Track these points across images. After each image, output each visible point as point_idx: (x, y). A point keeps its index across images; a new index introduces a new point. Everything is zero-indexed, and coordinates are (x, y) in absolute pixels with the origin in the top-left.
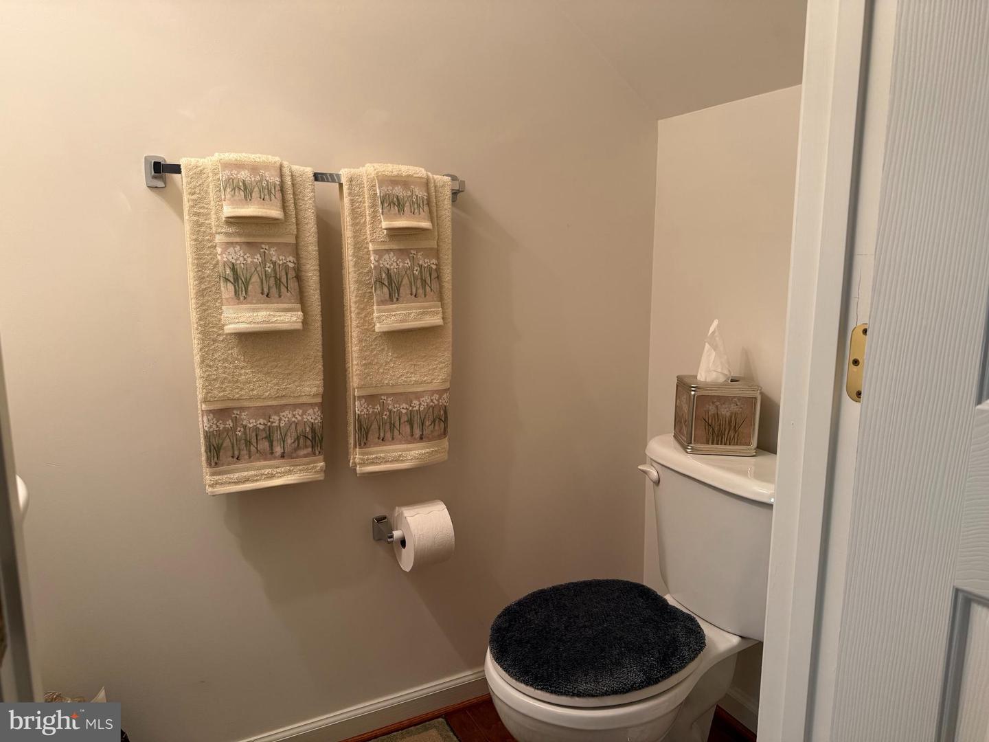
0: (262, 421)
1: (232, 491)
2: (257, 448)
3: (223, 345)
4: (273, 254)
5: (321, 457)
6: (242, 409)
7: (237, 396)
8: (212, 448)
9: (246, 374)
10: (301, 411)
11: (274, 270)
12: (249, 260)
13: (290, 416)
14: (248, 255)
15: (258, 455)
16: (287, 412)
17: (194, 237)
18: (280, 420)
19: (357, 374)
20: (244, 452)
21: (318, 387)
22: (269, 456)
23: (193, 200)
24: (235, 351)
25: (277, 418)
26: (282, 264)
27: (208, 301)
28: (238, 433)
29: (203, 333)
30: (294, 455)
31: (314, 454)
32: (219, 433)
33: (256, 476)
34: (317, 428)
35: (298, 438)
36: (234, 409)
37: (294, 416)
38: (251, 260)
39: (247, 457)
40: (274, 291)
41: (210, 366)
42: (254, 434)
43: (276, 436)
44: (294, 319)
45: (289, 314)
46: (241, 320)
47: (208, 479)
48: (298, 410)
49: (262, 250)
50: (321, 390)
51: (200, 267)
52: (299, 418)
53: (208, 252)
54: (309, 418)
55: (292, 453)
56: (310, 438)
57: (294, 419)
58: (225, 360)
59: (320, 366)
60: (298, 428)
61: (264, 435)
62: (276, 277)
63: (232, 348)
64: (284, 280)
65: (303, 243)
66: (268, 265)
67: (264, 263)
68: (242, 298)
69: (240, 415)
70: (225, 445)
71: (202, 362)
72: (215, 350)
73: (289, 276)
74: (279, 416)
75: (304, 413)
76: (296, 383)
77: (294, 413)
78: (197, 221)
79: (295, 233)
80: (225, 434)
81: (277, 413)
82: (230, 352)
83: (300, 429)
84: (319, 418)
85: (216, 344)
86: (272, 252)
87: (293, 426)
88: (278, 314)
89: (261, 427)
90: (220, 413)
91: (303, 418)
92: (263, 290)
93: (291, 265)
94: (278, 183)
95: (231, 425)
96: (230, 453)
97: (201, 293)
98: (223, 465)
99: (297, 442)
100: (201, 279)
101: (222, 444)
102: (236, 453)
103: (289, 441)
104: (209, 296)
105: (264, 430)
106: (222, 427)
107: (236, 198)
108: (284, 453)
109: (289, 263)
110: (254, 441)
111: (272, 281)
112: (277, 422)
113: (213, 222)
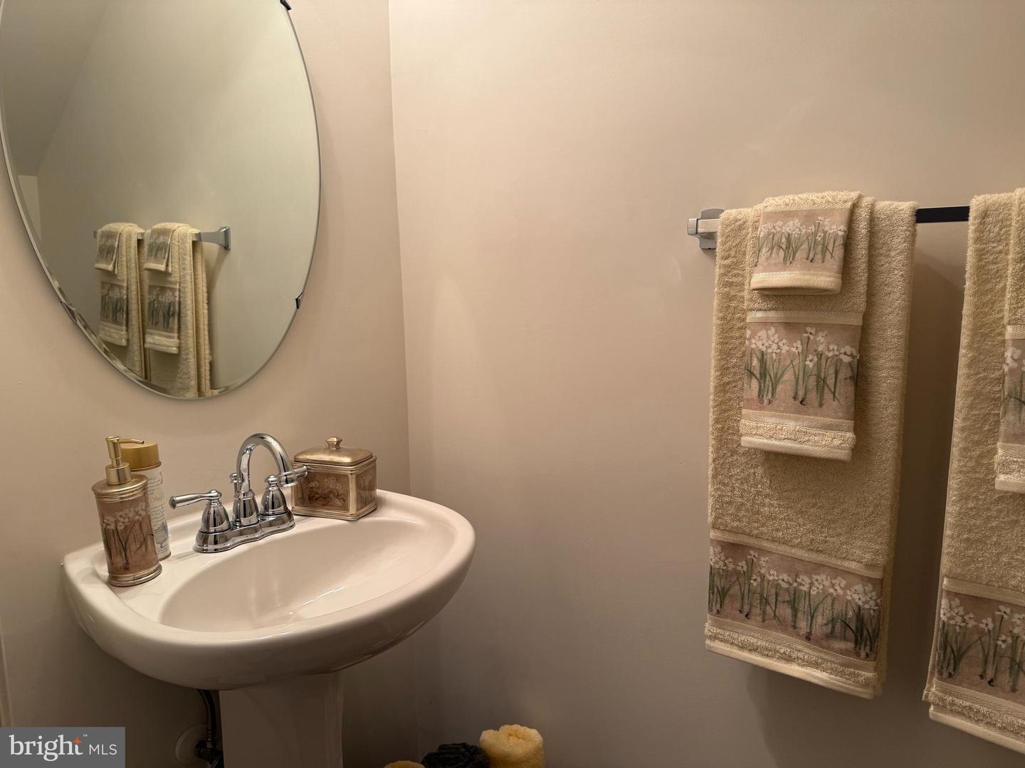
0: (785, 577)
1: (732, 655)
2: (775, 612)
3: (743, 460)
4: (822, 341)
5: (871, 664)
6: (762, 551)
7: (755, 532)
8: (716, 590)
9: (770, 506)
10: (843, 583)
11: (818, 365)
12: (785, 348)
13: (827, 583)
14: (784, 341)
15: (774, 622)
16: (824, 577)
17: (721, 315)
18: (811, 584)
19: (948, 553)
20: (757, 611)
21: (876, 553)
22: (791, 629)
23: (725, 266)
24: (760, 471)
25: (807, 580)
26: (833, 357)
27: (730, 399)
28: (752, 581)
29: (719, 440)
30: (825, 643)
31: (858, 655)
32: (726, 574)
33: (767, 649)
34: (866, 617)
35: (833, 621)
36: (751, 548)
37: (833, 585)
38: (787, 348)
39: (759, 619)
40: (813, 396)
41: (724, 485)
42: (773, 591)
43: (803, 605)
44: (837, 442)
45: (830, 434)
46: (760, 431)
47: (709, 628)
48: (839, 578)
49: (805, 335)
50: (881, 560)
51: (725, 353)
52: (840, 592)
53: (737, 334)
54: (856, 597)
55: (822, 639)
56: (854, 628)
57: (831, 590)
58: (746, 480)
59: (884, 521)
60: (836, 606)
61: (787, 598)
62: (818, 376)
63: (757, 466)
64: (831, 381)
65: (877, 325)
66: (810, 357)
67: (805, 354)
68: (766, 402)
69: (759, 559)
70: (731, 592)
71: (714, 477)
72: (732, 465)
73: (841, 376)
74: (811, 578)
75: (848, 587)
76: (842, 538)
77: (834, 581)
78: (728, 293)
79: (863, 307)
80: (736, 578)
81: (809, 573)
82: (752, 471)
83: (838, 608)
84: (872, 603)
85: (735, 457)
86: (820, 338)
87: (829, 600)
88: (813, 431)
89: (785, 585)
90: (732, 549)
91: (845, 594)
92: (796, 393)
93: (846, 359)
94: (841, 233)
95: (745, 568)
96: (738, 605)
97: (722, 388)
98: (726, 617)
99: (830, 626)
100: (723, 370)
101: (728, 590)
102: (746, 608)
103: (820, 620)
104: (733, 393)
105: (788, 590)
106: (731, 567)
107: (773, 261)
108: (810, 633)
109: (842, 357)
110: (772, 600)
111: (812, 382)
112: (807, 586)
113: (746, 294)
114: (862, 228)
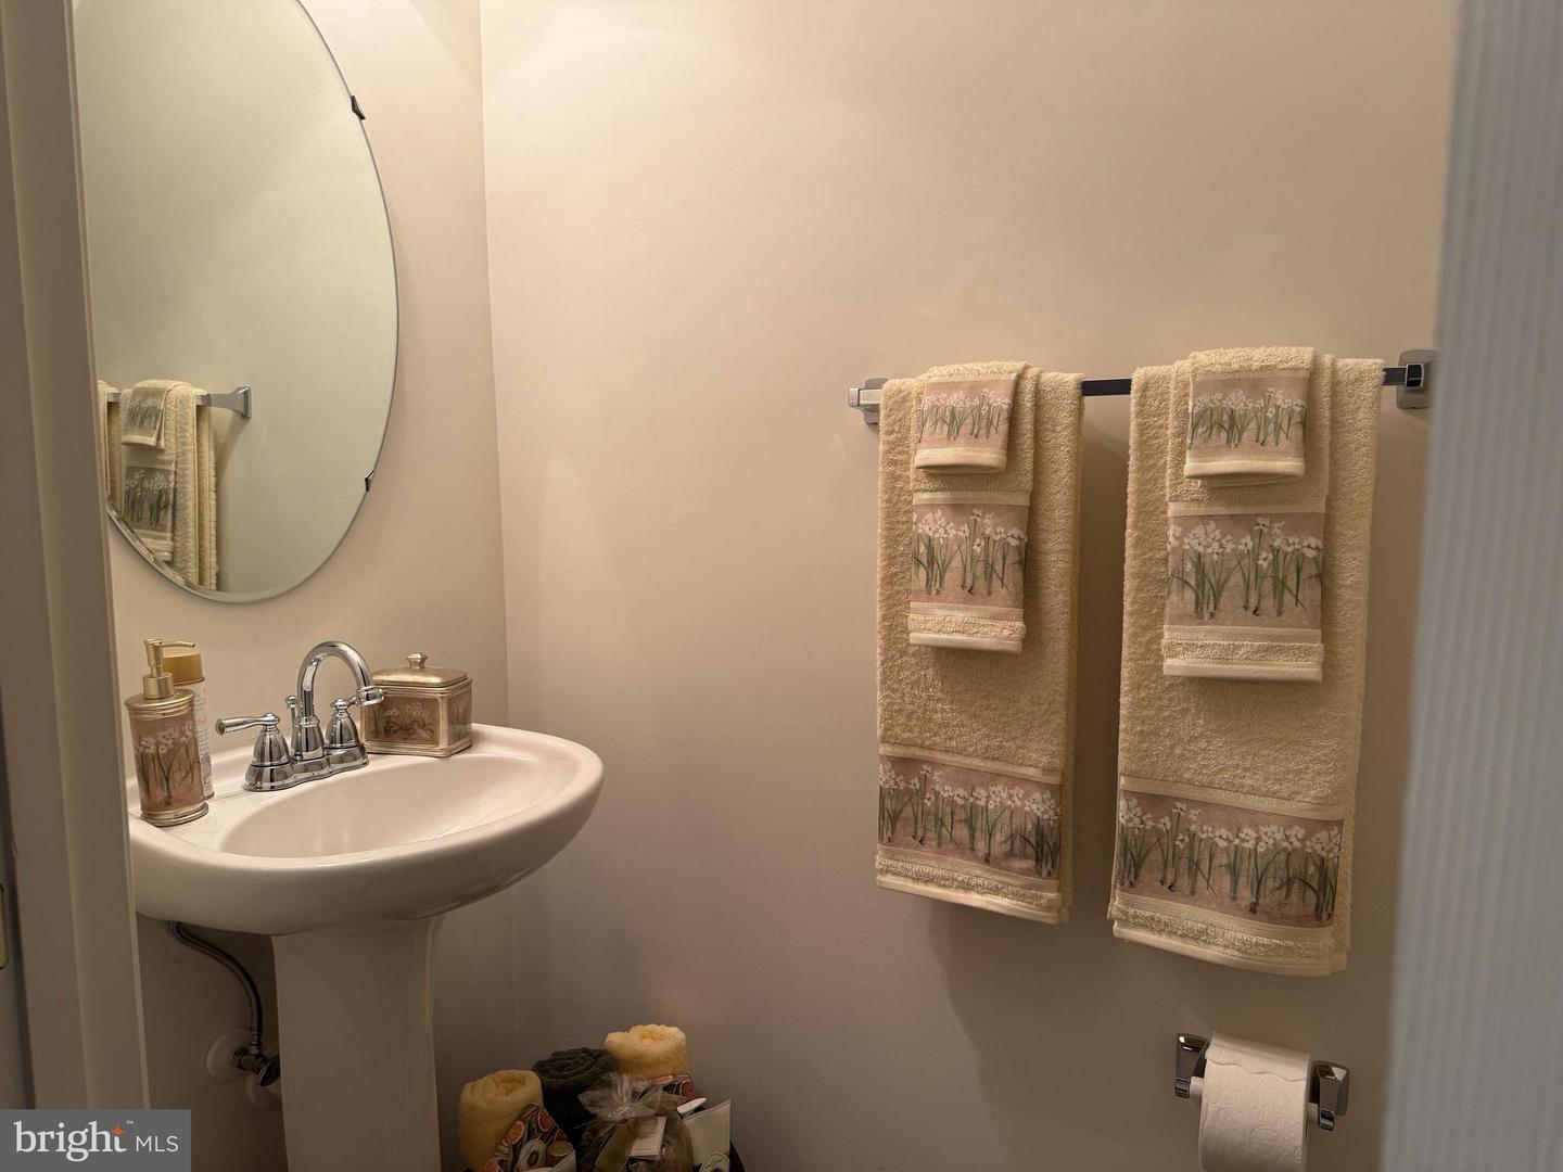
0: (961, 792)
1: (906, 890)
2: (951, 834)
3: (913, 661)
4: (989, 524)
5: (1053, 883)
6: (935, 764)
7: (927, 743)
8: (886, 815)
9: (943, 711)
10: (1022, 792)
11: (986, 549)
12: (953, 532)
13: (1004, 795)
14: (951, 524)
15: (951, 846)
16: (1000, 788)
17: (887, 496)
18: (988, 797)
19: (1123, 749)
20: (931, 834)
21: (1052, 755)
22: (968, 852)
23: (888, 442)
24: (930, 672)
25: (984, 794)
26: (1000, 540)
27: (898, 592)
28: (926, 801)
29: (887, 639)
30: (1004, 864)
31: (1039, 874)
32: (897, 794)
33: (944, 878)
34: (1045, 830)
35: (1012, 836)
36: (924, 761)
37: (1011, 796)
38: (955, 532)
39: (934, 843)
40: (981, 584)
41: (894, 691)
42: (948, 810)
43: (980, 824)
44: (1006, 633)
45: (1000, 624)
46: (929, 625)
47: (880, 860)
48: (1017, 788)
49: (972, 517)
50: (1058, 763)
51: (891, 540)
52: (1019, 803)
53: (904, 519)
54: (1034, 807)
55: (1001, 859)
56: (1033, 842)
57: (1009, 802)
58: (916, 684)
59: (1059, 719)
60: (1014, 820)
61: (963, 817)
62: (986, 562)
63: (928, 667)
64: (998, 567)
65: (1045, 505)
66: (978, 541)
67: (972, 538)
68: (934, 592)
69: (932, 774)
70: (903, 815)
71: (883, 682)
72: (901, 667)
73: (1009, 561)
74: (987, 791)
75: (1026, 796)
76: (1018, 742)
77: (1011, 792)
78: (893, 473)
79: (1029, 486)
80: (907, 799)
81: (986, 786)
82: (923, 673)
83: (1017, 821)
84: (1051, 812)
85: (904, 659)
86: (987, 521)
87: (1007, 813)
88: (981, 622)
89: (960, 802)
90: (903, 765)
91: (1024, 805)
92: (964, 582)
93: (1014, 543)
94: (1006, 407)
95: (918, 786)
96: (910, 830)
97: (889, 580)
98: (898, 845)
99: (1009, 842)
100: (890, 560)
101: (900, 812)
102: (920, 832)
103: (998, 838)
104: (901, 584)
105: (964, 807)
106: (902, 785)
107: (937, 437)
108: (989, 854)
109: (1010, 539)
110: (948, 821)
111: (980, 567)
112: (984, 800)
113: (911, 474)
114: (1027, 401)
